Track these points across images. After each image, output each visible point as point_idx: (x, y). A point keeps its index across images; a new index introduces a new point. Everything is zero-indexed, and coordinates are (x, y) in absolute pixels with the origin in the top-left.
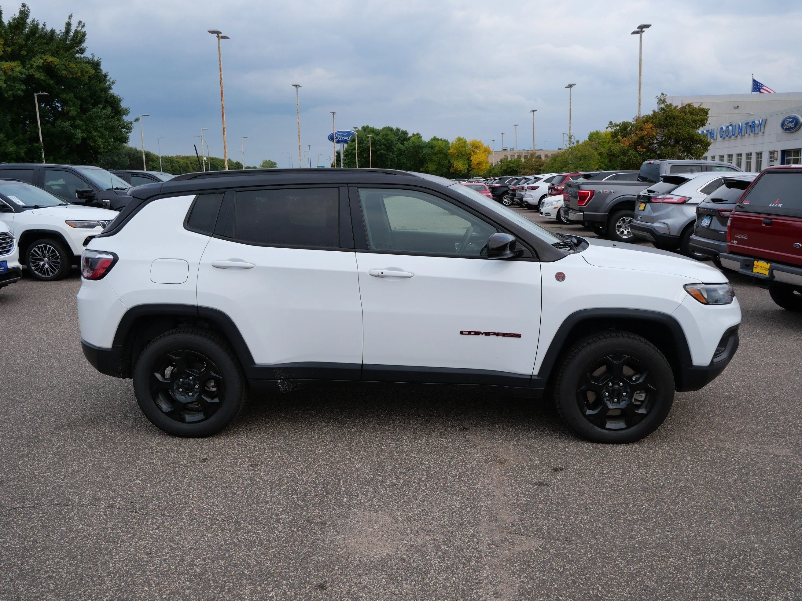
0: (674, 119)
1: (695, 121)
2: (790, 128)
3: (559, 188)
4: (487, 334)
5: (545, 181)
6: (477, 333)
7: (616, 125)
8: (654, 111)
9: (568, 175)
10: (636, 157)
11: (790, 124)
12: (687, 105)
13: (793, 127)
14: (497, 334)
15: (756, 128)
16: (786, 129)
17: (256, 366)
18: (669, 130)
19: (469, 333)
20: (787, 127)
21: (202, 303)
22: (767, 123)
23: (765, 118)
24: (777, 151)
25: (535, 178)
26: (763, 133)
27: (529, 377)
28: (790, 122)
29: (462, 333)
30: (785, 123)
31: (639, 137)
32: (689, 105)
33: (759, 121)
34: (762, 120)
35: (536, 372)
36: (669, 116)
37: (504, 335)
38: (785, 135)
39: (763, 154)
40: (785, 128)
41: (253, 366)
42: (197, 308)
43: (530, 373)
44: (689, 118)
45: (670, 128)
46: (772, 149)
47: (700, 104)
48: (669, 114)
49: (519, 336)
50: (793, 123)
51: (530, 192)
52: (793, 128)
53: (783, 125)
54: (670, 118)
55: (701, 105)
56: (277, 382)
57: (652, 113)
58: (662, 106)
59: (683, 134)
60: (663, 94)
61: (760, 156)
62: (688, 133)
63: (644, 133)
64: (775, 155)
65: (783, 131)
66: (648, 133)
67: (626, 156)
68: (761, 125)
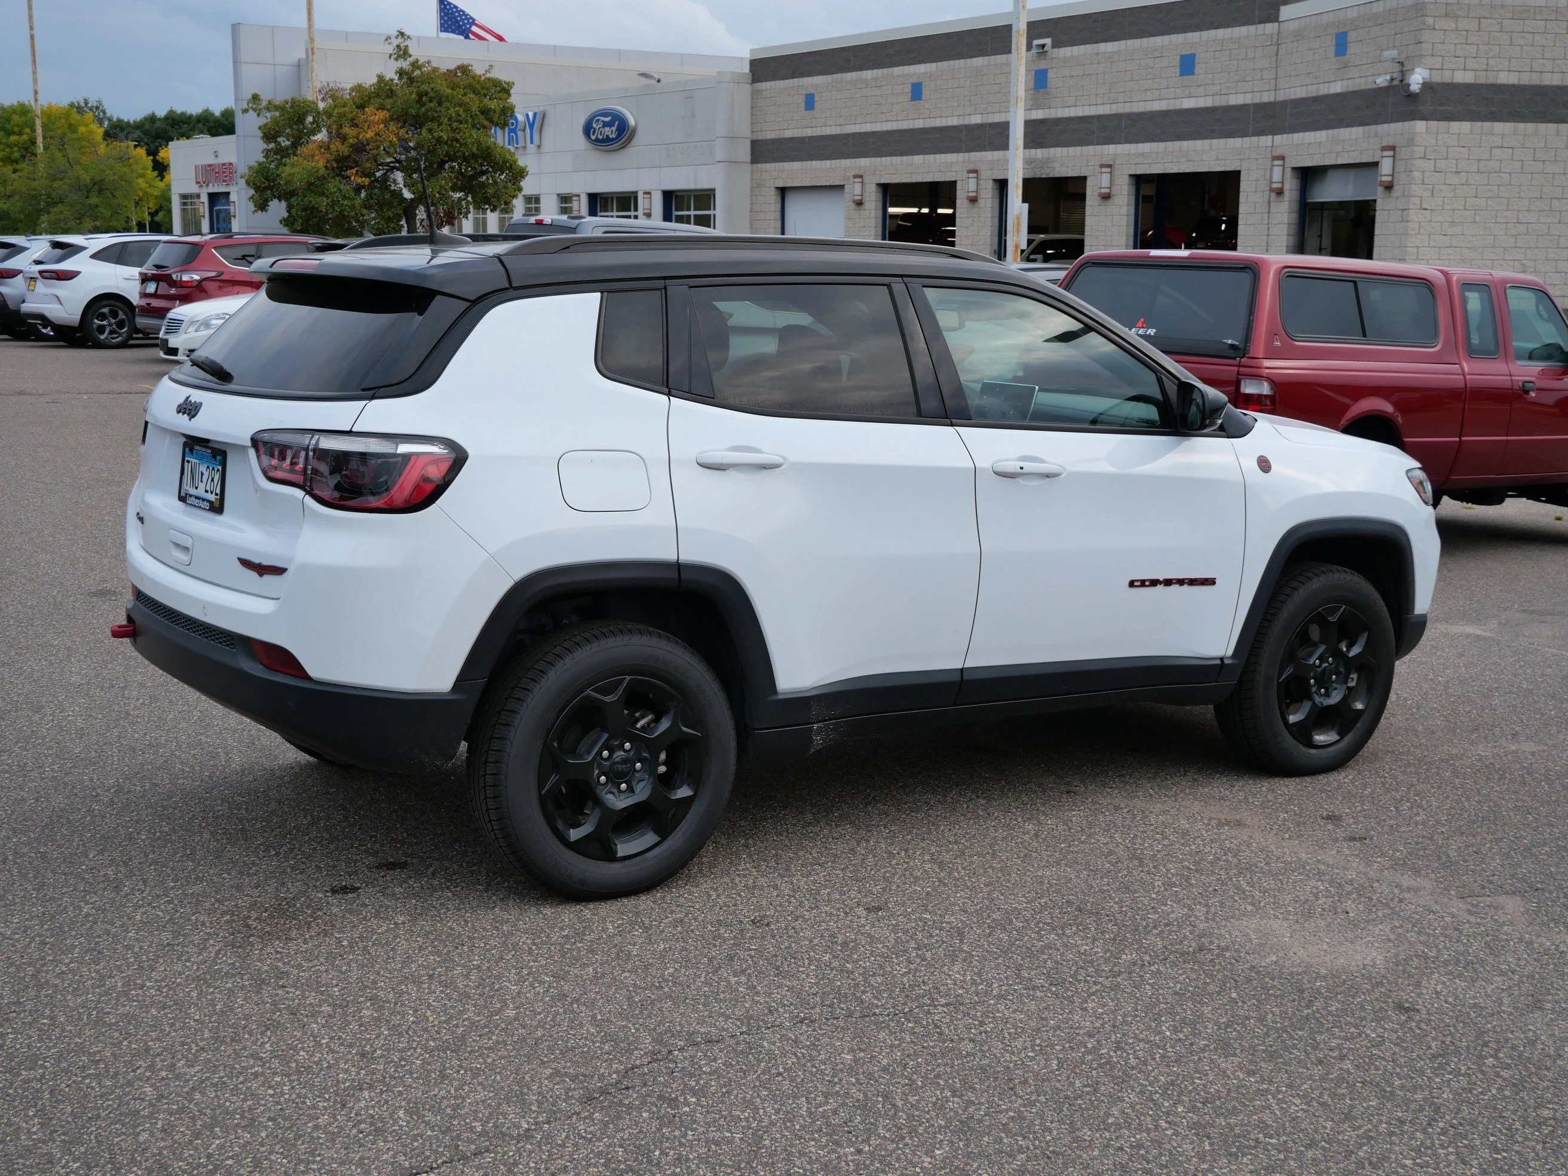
0: (440, 104)
1: (485, 112)
2: (607, 140)
3: (185, 278)
4: (1168, 582)
5: (95, 256)
6: (1154, 583)
7: (270, 106)
8: (381, 78)
9: (206, 242)
10: (348, 198)
11: (607, 129)
12: (459, 68)
13: (614, 136)
14: (1181, 582)
15: (520, 133)
16: (597, 140)
17: (780, 697)
18: (430, 131)
19: (1143, 583)
20: (600, 137)
21: (691, 554)
22: (546, 120)
23: (541, 109)
24: (578, 196)
25: (56, 245)
26: (539, 146)
27: (1219, 662)
28: (605, 124)
29: (1132, 584)
30: (594, 125)
31: (352, 146)
32: (464, 69)
33: (527, 115)
34: (535, 114)
35: (1230, 652)
36: (426, 94)
37: (1192, 582)
38: (594, 157)
39: (542, 200)
40: (593, 137)
41: (774, 698)
42: (678, 567)
43: (1220, 653)
44: (474, 103)
45: (434, 125)
46: (566, 190)
47: (487, 68)
48: (425, 87)
49: (1210, 582)
50: (614, 129)
51: (52, 286)
52: (613, 139)
53: (588, 130)
54: (431, 101)
55: (488, 71)
56: (811, 730)
57: (375, 80)
58: (405, 64)
59: (466, 144)
60: (402, 34)
61: (533, 206)
62: (478, 143)
63: (368, 136)
64: (575, 205)
65: (589, 145)
66: (377, 134)
67: (322, 194)
68: (532, 126)
